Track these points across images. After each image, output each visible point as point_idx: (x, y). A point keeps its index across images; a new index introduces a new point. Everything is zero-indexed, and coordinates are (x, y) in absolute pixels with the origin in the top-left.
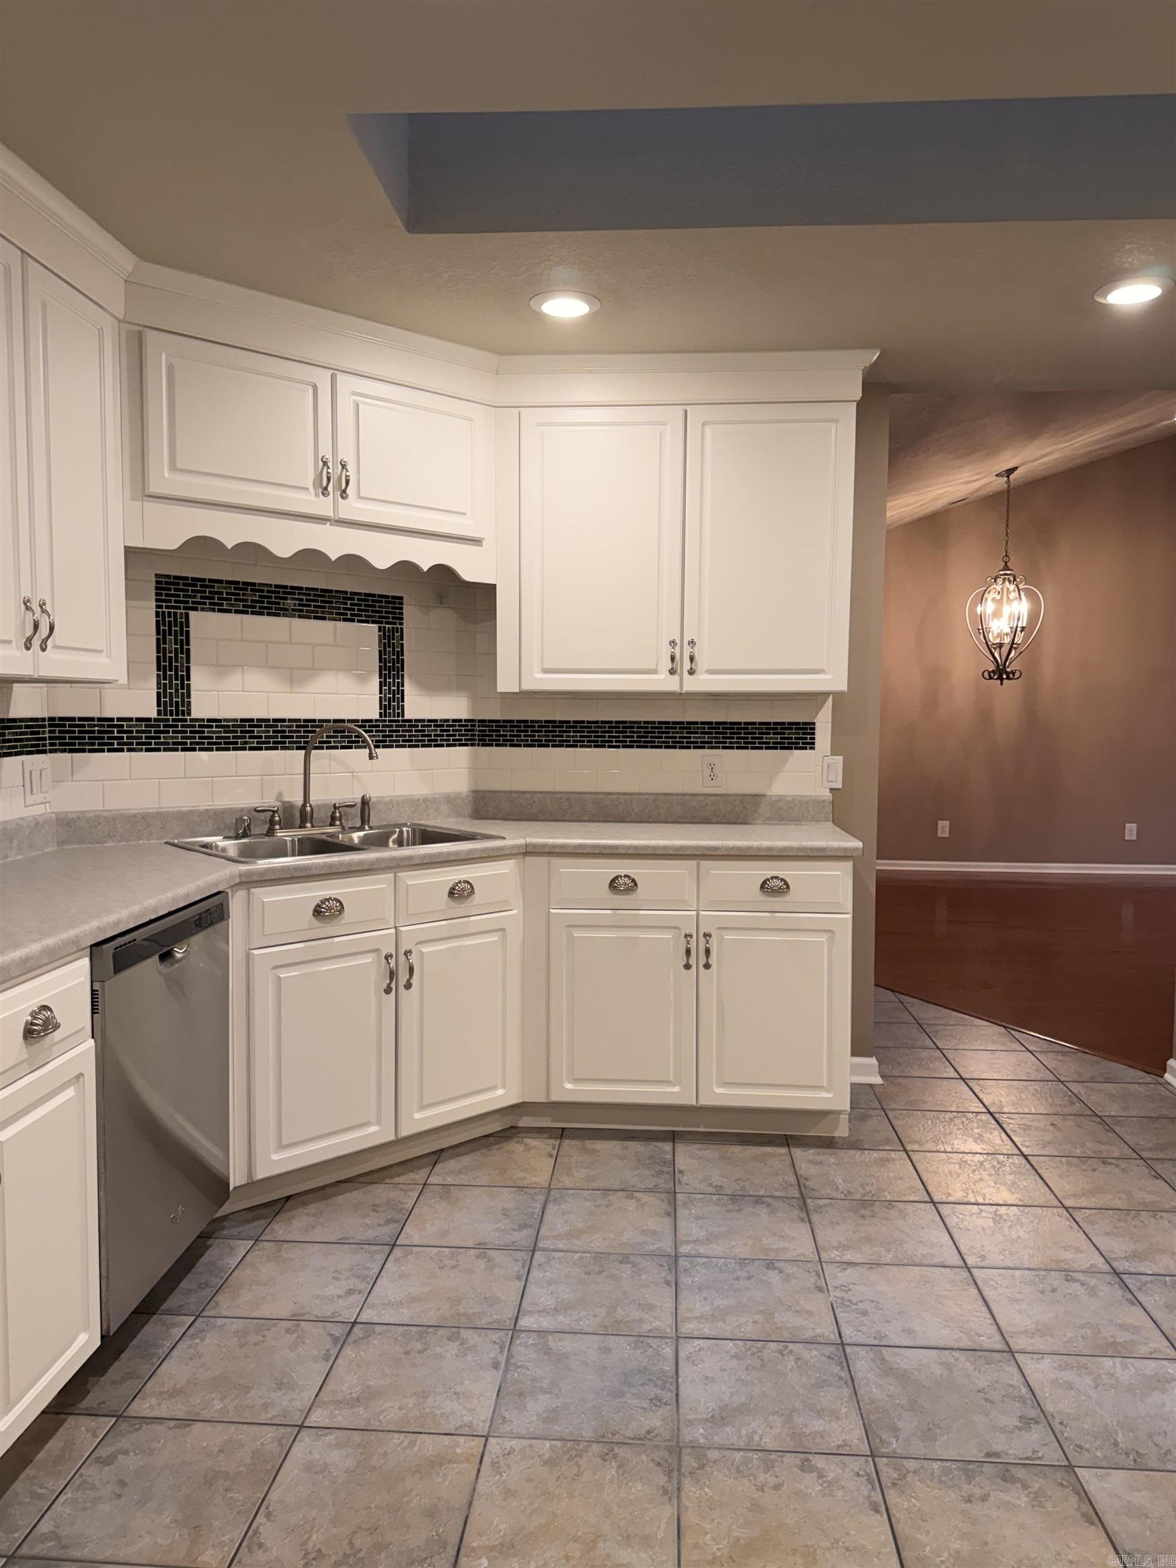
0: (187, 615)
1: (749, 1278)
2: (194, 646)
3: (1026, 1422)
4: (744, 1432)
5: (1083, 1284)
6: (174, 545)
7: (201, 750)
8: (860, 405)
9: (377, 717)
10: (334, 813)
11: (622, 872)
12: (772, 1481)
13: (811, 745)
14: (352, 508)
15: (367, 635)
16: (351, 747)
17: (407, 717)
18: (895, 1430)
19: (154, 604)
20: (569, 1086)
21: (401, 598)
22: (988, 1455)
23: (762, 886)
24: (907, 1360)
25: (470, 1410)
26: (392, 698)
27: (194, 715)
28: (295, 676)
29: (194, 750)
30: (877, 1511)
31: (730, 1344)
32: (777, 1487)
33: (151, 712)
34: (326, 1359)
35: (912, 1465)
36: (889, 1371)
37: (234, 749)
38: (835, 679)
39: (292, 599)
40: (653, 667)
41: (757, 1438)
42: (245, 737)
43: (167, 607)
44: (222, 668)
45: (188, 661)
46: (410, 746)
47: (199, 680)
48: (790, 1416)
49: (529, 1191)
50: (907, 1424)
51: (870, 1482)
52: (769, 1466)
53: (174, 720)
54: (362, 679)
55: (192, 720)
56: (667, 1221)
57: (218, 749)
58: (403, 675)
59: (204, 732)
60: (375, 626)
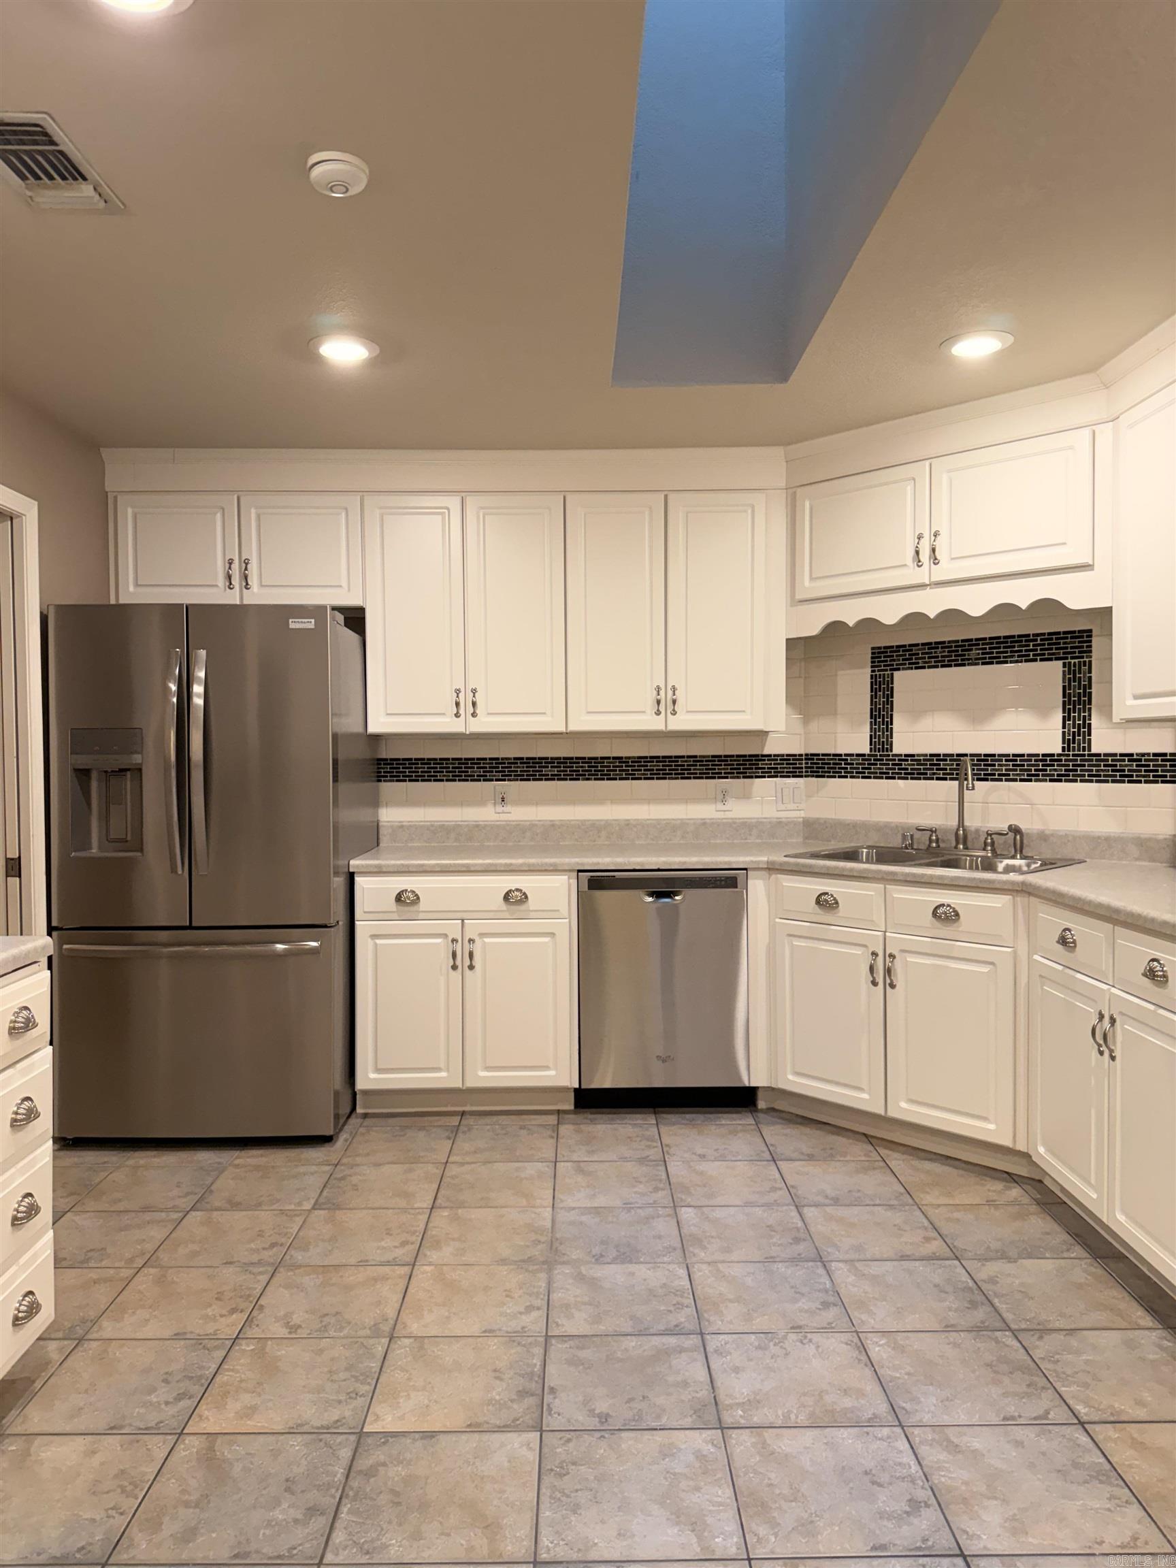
0: (892, 674)
2: (896, 698)
6: (815, 631)
7: (899, 778)
9: (1060, 751)
10: (986, 839)
14: (946, 570)
15: (1053, 671)
16: (1030, 780)
17: (1094, 751)
19: (869, 670)
20: (1041, 1150)
21: (1090, 631)
26: (1077, 731)
28: (978, 715)
29: (894, 778)
33: (866, 750)
37: (925, 779)
39: (977, 649)
42: (933, 769)
43: (879, 671)
44: (916, 714)
45: (892, 710)
46: (1097, 781)
47: (899, 723)
53: (880, 755)
54: (1043, 712)
55: (893, 755)
57: (912, 779)
58: (1090, 709)
59: (902, 765)
60: (1060, 663)
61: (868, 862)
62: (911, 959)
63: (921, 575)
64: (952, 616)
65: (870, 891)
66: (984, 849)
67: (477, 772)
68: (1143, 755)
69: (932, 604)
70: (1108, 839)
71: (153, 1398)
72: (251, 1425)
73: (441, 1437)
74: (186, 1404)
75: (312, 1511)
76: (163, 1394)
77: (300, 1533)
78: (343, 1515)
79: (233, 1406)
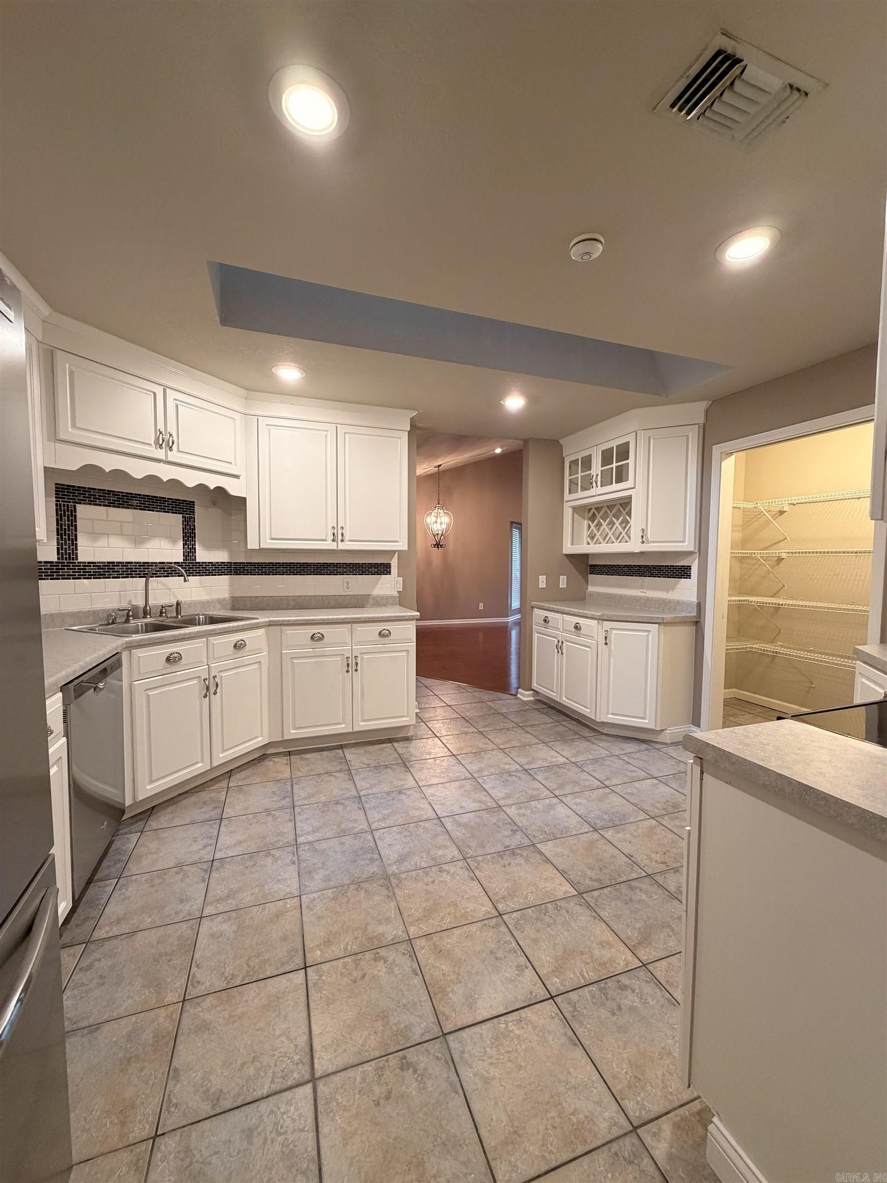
0: (75, 507)
1: (393, 799)
2: (79, 523)
3: (514, 832)
4: (413, 863)
5: (516, 776)
6: (75, 468)
7: (84, 578)
8: (409, 432)
9: (182, 561)
10: (162, 610)
11: (316, 631)
12: (431, 880)
13: (389, 573)
14: (173, 456)
15: (176, 520)
16: (168, 576)
17: (197, 561)
18: (469, 847)
19: (54, 499)
20: (293, 731)
21: (194, 502)
22: (505, 847)
23: (380, 634)
24: (465, 818)
25: (288, 886)
26: (189, 552)
27: (80, 560)
28: (138, 540)
29: (80, 578)
30: (474, 880)
31: (395, 828)
32: (433, 882)
33: (54, 558)
34: (204, 881)
35: (480, 858)
36: (459, 824)
37: (104, 578)
38: (403, 545)
39: (135, 500)
40: (324, 538)
41: (418, 864)
42: (110, 572)
43: (62, 501)
44: (95, 535)
45: (76, 530)
46: (199, 575)
47: (82, 541)
48: (429, 852)
49: (283, 781)
50: (473, 844)
51: (467, 869)
52: (427, 874)
53: (67, 563)
54: (174, 541)
55: (78, 563)
56: (351, 783)
57: (94, 578)
58: (195, 541)
59: (86, 569)
60: (181, 515)
62: (223, 675)
63: (160, 454)
64: (174, 483)
65: (200, 643)
69: (166, 473)
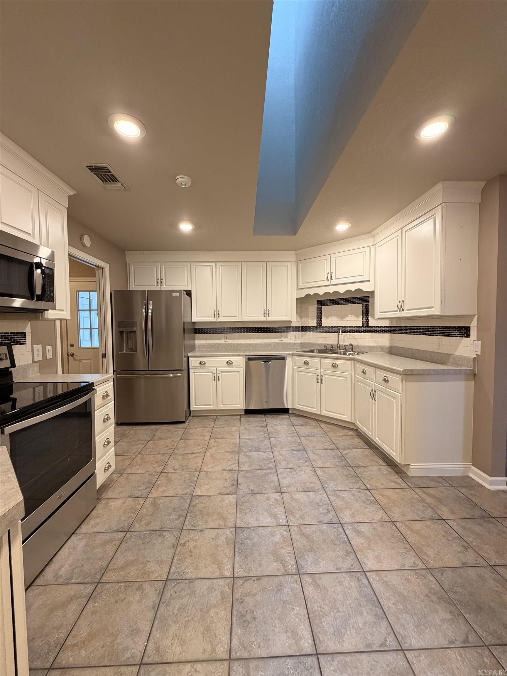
0: (322, 307)
2: (323, 313)
6: (303, 296)
7: (324, 332)
9: (362, 326)
10: (344, 347)
11: (364, 368)
13: (469, 336)
14: (334, 282)
15: (359, 307)
16: (355, 333)
17: (370, 325)
19: (316, 306)
20: (358, 422)
21: (369, 296)
26: (366, 321)
27: (323, 326)
28: (342, 317)
33: (316, 326)
37: (330, 332)
43: (319, 306)
44: (327, 317)
45: (322, 316)
46: (371, 333)
47: (323, 319)
53: (319, 327)
54: (358, 316)
57: (327, 332)
58: (369, 315)
59: (324, 329)
60: (362, 304)
61: (316, 353)
62: (326, 376)
63: (329, 283)
64: (336, 293)
65: (317, 360)
66: (344, 349)
67: (220, 331)
68: (382, 326)
69: (331, 290)
70: (373, 347)
71: (140, 488)
72: (165, 494)
73: (213, 497)
74: (148, 490)
75: (180, 516)
76: (143, 487)
77: (177, 522)
78: (188, 517)
79: (160, 490)
